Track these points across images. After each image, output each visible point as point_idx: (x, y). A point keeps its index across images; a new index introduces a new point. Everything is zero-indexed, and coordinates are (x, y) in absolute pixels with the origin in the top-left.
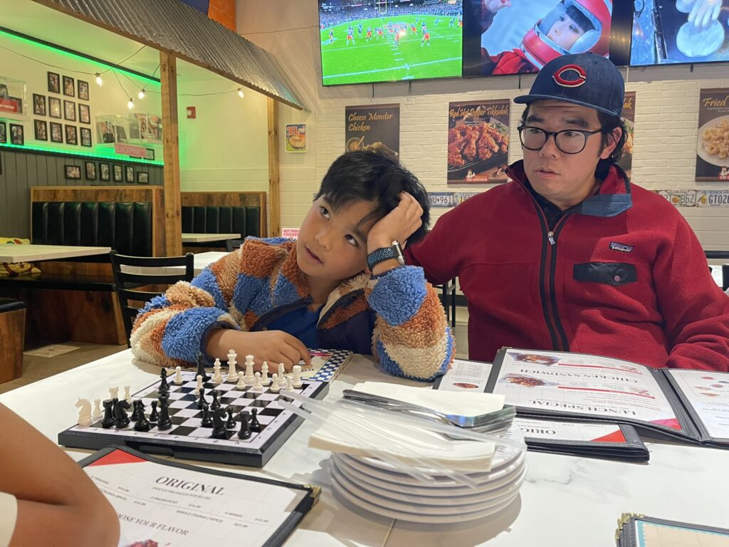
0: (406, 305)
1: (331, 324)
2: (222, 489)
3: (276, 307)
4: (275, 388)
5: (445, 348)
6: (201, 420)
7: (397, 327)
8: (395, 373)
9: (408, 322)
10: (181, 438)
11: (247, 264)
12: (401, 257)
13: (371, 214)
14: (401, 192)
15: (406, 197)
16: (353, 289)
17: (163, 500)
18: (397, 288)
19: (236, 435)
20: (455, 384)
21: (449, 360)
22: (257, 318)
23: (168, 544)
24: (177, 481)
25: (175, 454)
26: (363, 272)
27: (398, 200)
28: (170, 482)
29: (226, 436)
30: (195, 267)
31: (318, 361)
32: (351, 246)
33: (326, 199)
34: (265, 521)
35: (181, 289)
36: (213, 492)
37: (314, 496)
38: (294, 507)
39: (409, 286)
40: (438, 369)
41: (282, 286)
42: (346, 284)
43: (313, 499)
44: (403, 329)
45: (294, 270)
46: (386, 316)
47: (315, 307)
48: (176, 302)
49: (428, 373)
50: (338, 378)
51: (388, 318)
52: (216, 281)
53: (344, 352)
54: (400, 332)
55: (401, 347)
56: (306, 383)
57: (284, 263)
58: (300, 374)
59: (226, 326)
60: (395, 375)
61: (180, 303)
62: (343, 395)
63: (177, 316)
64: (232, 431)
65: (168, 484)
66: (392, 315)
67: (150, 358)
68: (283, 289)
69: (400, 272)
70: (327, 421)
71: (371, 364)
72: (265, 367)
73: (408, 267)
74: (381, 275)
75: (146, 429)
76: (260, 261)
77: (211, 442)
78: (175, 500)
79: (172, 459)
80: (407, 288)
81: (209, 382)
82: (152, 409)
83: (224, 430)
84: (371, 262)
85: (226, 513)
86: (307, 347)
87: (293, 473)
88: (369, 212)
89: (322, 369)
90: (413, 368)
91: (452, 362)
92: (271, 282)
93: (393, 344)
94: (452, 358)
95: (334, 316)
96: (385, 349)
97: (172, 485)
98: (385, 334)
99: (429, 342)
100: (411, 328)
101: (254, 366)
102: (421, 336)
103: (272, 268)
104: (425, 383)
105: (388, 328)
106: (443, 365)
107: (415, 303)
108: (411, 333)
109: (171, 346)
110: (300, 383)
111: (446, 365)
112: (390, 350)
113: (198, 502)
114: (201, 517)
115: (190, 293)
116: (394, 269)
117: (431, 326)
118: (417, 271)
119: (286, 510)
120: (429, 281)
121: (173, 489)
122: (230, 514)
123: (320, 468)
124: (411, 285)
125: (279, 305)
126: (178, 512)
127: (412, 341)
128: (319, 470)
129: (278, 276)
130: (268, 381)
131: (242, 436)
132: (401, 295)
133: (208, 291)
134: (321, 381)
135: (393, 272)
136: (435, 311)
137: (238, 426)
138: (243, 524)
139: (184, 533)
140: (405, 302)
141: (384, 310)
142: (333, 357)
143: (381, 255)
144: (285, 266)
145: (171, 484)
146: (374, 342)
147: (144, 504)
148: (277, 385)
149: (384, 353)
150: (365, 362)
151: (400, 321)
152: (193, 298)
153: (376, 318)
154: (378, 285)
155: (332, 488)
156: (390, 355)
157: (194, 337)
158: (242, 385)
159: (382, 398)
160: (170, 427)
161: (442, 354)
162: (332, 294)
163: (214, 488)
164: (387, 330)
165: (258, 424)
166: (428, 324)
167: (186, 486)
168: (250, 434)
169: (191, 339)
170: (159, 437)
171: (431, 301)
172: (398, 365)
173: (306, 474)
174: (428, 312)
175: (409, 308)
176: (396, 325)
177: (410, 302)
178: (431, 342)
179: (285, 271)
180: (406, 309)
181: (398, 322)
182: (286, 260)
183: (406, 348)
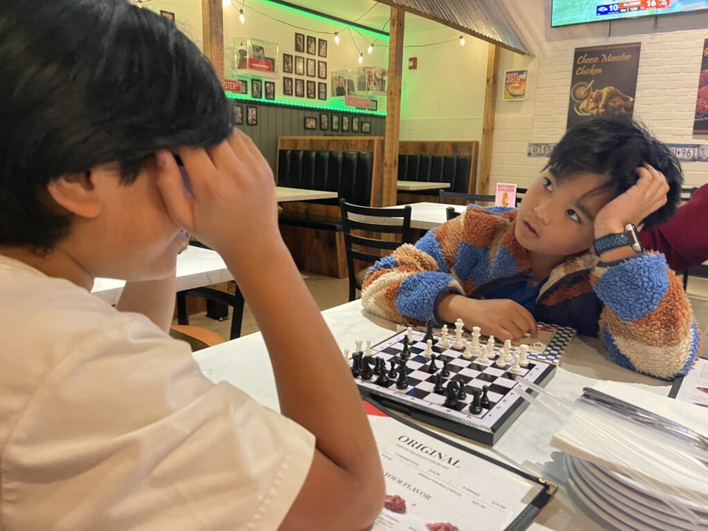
0: (642, 300)
1: (551, 301)
2: (458, 461)
3: (494, 278)
5: (690, 347)
6: (434, 385)
7: (630, 323)
8: (624, 365)
9: (646, 319)
10: (417, 401)
11: (468, 233)
16: (580, 269)
17: (406, 459)
18: (630, 280)
19: (467, 408)
20: (699, 389)
21: (694, 360)
22: (476, 287)
23: (414, 505)
24: (417, 443)
25: (412, 413)
28: (411, 442)
29: (458, 408)
32: (573, 223)
34: (502, 507)
35: (407, 252)
36: (449, 462)
38: (530, 500)
39: (646, 280)
40: (678, 370)
41: (502, 258)
42: (572, 262)
43: (550, 496)
44: (637, 326)
46: (617, 309)
47: (535, 282)
48: (403, 263)
51: (619, 311)
52: (439, 247)
54: (634, 328)
55: (634, 342)
56: (532, 362)
57: (505, 235)
59: (455, 291)
62: (583, 393)
63: (410, 278)
64: (461, 403)
65: (409, 444)
68: (503, 262)
69: (635, 263)
72: (491, 340)
74: (611, 265)
75: (386, 385)
76: (482, 231)
77: (444, 410)
78: (417, 462)
79: (409, 419)
80: (643, 282)
81: (436, 345)
82: (391, 367)
83: (456, 401)
84: (599, 247)
85: (464, 488)
87: (524, 459)
90: (648, 365)
92: (491, 253)
93: (625, 337)
94: (698, 357)
96: (613, 341)
97: (413, 446)
99: (670, 341)
100: (647, 325)
102: (660, 334)
103: (492, 238)
106: (685, 366)
107: (653, 298)
108: (647, 331)
109: (405, 306)
111: (689, 365)
112: (620, 342)
113: (437, 469)
114: (441, 485)
115: (416, 255)
116: (628, 259)
117: (674, 324)
119: (523, 501)
121: (414, 449)
122: (467, 489)
124: (649, 278)
125: (498, 277)
126: (420, 474)
127: (648, 339)
128: (550, 463)
129: (499, 246)
130: (493, 354)
131: (473, 411)
132: (635, 289)
133: (432, 255)
135: (627, 262)
137: (469, 399)
138: (481, 504)
139: (428, 497)
141: (614, 302)
142: (557, 333)
143: (611, 242)
144: (505, 238)
145: (411, 444)
146: (600, 327)
147: (390, 459)
149: (612, 344)
151: (634, 316)
152: (418, 261)
153: (603, 307)
154: (607, 274)
155: (567, 486)
156: (619, 347)
158: (468, 354)
160: (406, 388)
161: (685, 354)
162: (554, 271)
163: (451, 459)
165: (488, 401)
166: (670, 321)
167: (424, 450)
169: (426, 301)
170: (397, 396)
171: (674, 295)
173: (538, 464)
174: (670, 307)
175: (645, 304)
176: (628, 321)
177: (647, 297)
178: (672, 342)
179: (505, 243)
180: (642, 304)
181: (632, 318)
182: (507, 232)
183: (640, 344)
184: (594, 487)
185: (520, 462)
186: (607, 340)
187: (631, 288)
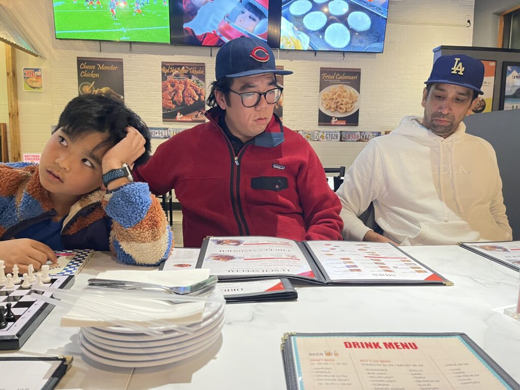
0: (136, 212)
1: (73, 230)
3: (22, 220)
4: (26, 285)
5: (167, 241)
7: (130, 229)
8: (129, 262)
9: (138, 224)
12: (130, 176)
13: (103, 142)
14: (127, 126)
16: (92, 202)
18: (128, 199)
21: (170, 249)
22: (6, 230)
27: (125, 133)
31: (63, 260)
33: (63, 130)
37: (67, 364)
38: (51, 374)
39: (138, 198)
40: (162, 257)
41: (27, 203)
42: (86, 198)
43: (67, 366)
44: (135, 230)
45: (38, 189)
46: (121, 221)
47: (59, 219)
49: (154, 260)
50: (82, 271)
51: (122, 222)
53: (86, 251)
54: (132, 232)
55: (134, 243)
56: (54, 278)
57: (28, 184)
58: (47, 271)
60: (130, 264)
62: (88, 284)
66: (125, 220)
68: (28, 205)
69: (130, 187)
71: (109, 258)
72: (16, 270)
73: (137, 183)
74: (115, 190)
76: (5, 182)
80: (136, 199)
84: (106, 180)
86: (53, 250)
87: (48, 349)
88: (101, 140)
89: (68, 266)
90: (143, 257)
91: (172, 250)
92: (17, 199)
93: (127, 241)
94: (172, 247)
95: (76, 224)
96: (120, 246)
98: (121, 235)
99: (155, 237)
100: (141, 229)
102: (149, 234)
103: (17, 188)
104: (153, 268)
105: (122, 230)
106: (166, 253)
107: (143, 210)
108: (141, 233)
110: (49, 279)
111: (168, 253)
112: (125, 247)
116: (125, 185)
117: (156, 226)
118: (143, 186)
119: (45, 378)
120: (153, 193)
123: (71, 342)
124: (140, 197)
125: (24, 219)
127: (142, 238)
134: (67, 275)
135: (125, 187)
136: (159, 215)
140: (135, 209)
141: (118, 216)
142: (77, 255)
143: (114, 175)
144: (29, 186)
146: (111, 241)
148: (27, 283)
149: (120, 249)
150: (105, 257)
151: (132, 224)
153: (112, 223)
154: (113, 198)
155: (82, 355)
156: (124, 249)
159: (121, 281)
161: (165, 245)
162: (73, 207)
164: (122, 231)
166: (154, 224)
168: (6, 325)
171: (155, 208)
172: (131, 257)
173: (59, 348)
174: (153, 215)
175: (138, 214)
176: (128, 227)
177: (139, 210)
178: (156, 238)
179: (29, 190)
180: (136, 215)
181: (131, 225)
182: (30, 181)
183: (137, 244)
185: (44, 353)
186: (116, 247)
187: (129, 204)
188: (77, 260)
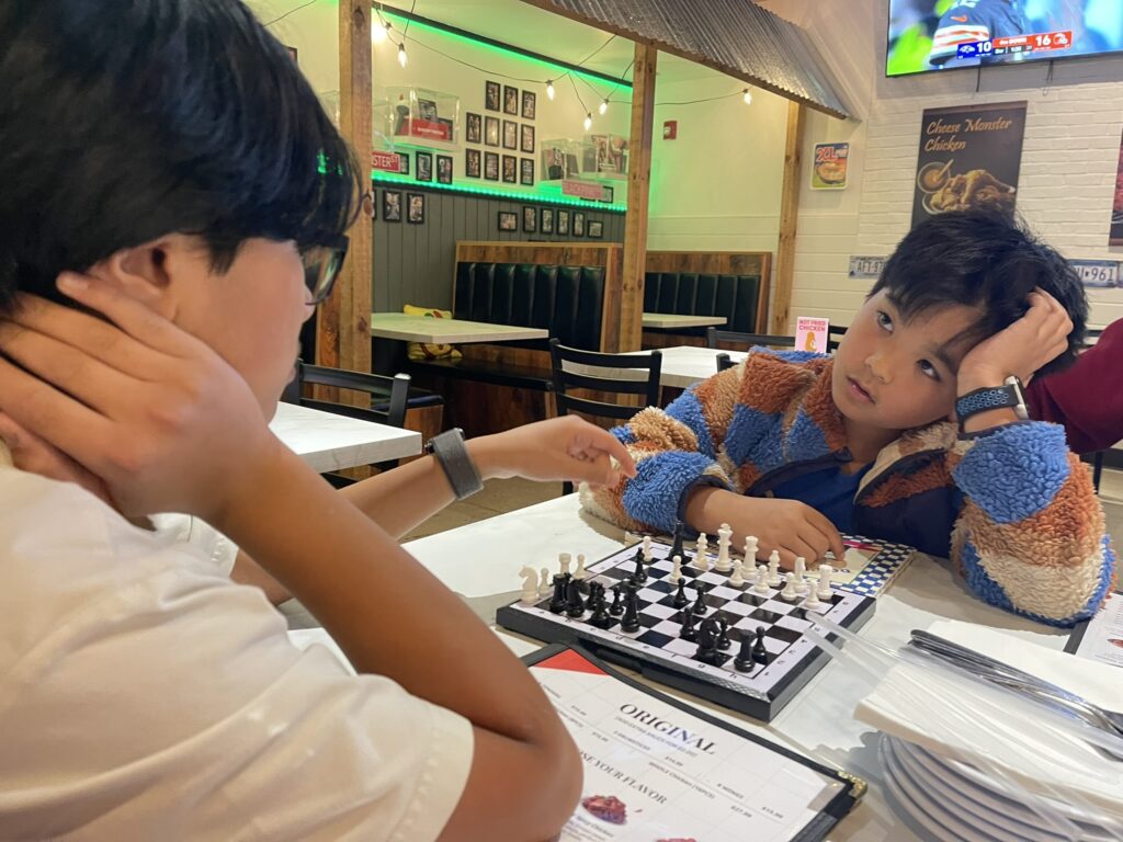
0: (1027, 490)
1: (878, 500)
2: (712, 744)
3: (789, 461)
4: (789, 594)
5: (1098, 572)
6: (680, 626)
7: (1007, 526)
8: (995, 602)
9: (1029, 520)
10: (652, 650)
11: (750, 390)
12: (1022, 406)
13: (969, 329)
15: (1043, 302)
16: (926, 448)
17: (630, 740)
18: (1010, 458)
19: (730, 663)
20: (1112, 641)
21: (1104, 593)
22: (759, 476)
23: (640, 811)
24: (648, 716)
25: (645, 670)
26: (946, 419)
27: (1025, 307)
28: (639, 715)
29: (717, 661)
30: (663, 371)
31: (856, 558)
32: (927, 380)
33: (890, 297)
34: (777, 815)
35: (652, 419)
36: (699, 745)
37: (855, 796)
38: (824, 804)
39: (1036, 458)
40: (1080, 607)
41: (802, 430)
42: (913, 437)
43: (854, 799)
44: (1019, 531)
45: (824, 406)
46: (987, 504)
47: (854, 468)
48: (643, 437)
49: (1060, 611)
50: (891, 591)
51: (990, 508)
52: (701, 412)
53: (900, 548)
54: (1012, 534)
55: (1011, 561)
56: (839, 593)
57: (808, 394)
58: (830, 576)
59: (715, 483)
60: (995, 605)
61: (649, 439)
62: (910, 639)
63: (647, 460)
64: (723, 654)
65: (636, 717)
66: (998, 504)
67: (604, 513)
68: (803, 435)
69: (1019, 432)
70: (885, 679)
71: (947, 575)
72: (775, 559)
73: (1037, 424)
74: (982, 434)
75: (605, 625)
76: (771, 388)
77: (695, 665)
78: (648, 745)
79: (639, 679)
80: (1031, 461)
81: (689, 565)
82: (613, 598)
83: (714, 651)
84: (963, 409)
85: (719, 785)
86: (839, 531)
87: (818, 744)
88: (967, 324)
89: (863, 573)
90: (1031, 598)
91: (1109, 597)
92: (786, 421)
93: (996, 552)
94: (1110, 590)
95: (885, 488)
96: (979, 559)
97: (642, 720)
98: (982, 535)
99: (1067, 558)
100: (1034, 531)
101: (757, 553)
102: (1053, 546)
103: (788, 400)
104: (1054, 629)
105: (988, 524)
106: (1090, 601)
107: (1045, 488)
108: (1033, 540)
109: (636, 505)
110: (829, 593)
111: (1097, 601)
112: (988, 561)
113: (680, 756)
114: (683, 780)
115: (664, 425)
116: (1008, 426)
117: (1074, 532)
118: (1053, 432)
119: (811, 806)
120: (1074, 449)
121: (643, 725)
122: (725, 788)
123: (863, 746)
124: (1040, 457)
125: (794, 460)
126: (652, 764)
127: (1035, 553)
128: (860, 749)
129: (798, 413)
130: (777, 580)
131: (740, 666)
132: (1018, 472)
133: (690, 425)
134: (862, 594)
135: (1006, 430)
136: (1085, 505)
137: (735, 648)
138: (745, 810)
139: (661, 799)
140: (1026, 484)
141: (983, 494)
142: (882, 554)
143: (982, 400)
144: (810, 398)
145: (640, 717)
146: (954, 541)
147: (605, 739)
148: (792, 591)
149: (977, 565)
150: (937, 572)
151: (1014, 516)
152: (667, 434)
153: (965, 504)
155: (883, 784)
156: (987, 569)
157: (670, 496)
158: (737, 580)
159: (984, 657)
160: (636, 630)
161: (1090, 582)
162: (885, 451)
163: (701, 740)
164: (986, 528)
165: (764, 651)
166: (1068, 526)
167: (660, 727)
168: (753, 666)
169: (665, 499)
170: (622, 642)
171: (1076, 487)
172: (1001, 590)
173: (839, 749)
175: (1032, 497)
176: (1004, 523)
177: (1036, 486)
178: (1071, 560)
179: (809, 406)
180: (1028, 496)
181: (1010, 518)
182: (813, 390)
183: (1021, 564)
184: (924, 787)
185: (812, 747)
186: (968, 559)
187: (1012, 471)
188: (882, 565)
